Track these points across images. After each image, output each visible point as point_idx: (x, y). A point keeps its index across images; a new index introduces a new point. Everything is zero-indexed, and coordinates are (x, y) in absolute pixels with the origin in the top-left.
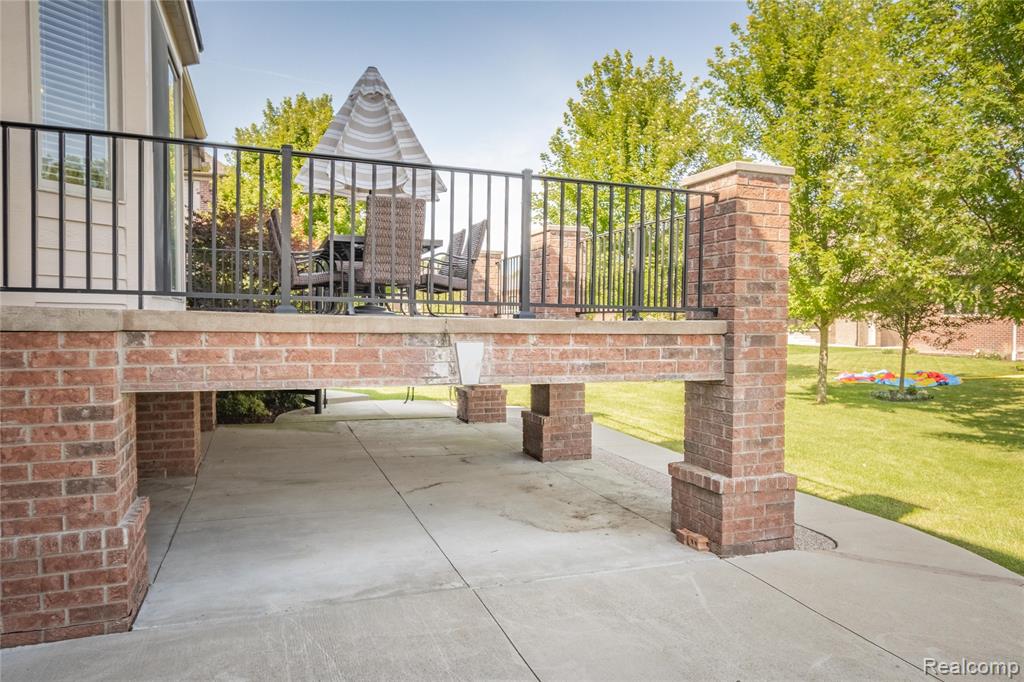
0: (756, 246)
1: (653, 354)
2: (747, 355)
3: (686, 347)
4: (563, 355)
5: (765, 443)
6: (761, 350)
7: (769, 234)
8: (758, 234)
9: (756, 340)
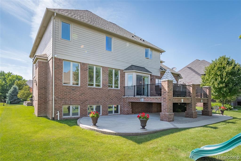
0: (164, 88)
1: (155, 100)
2: (163, 100)
3: (158, 99)
4: (148, 100)
5: (165, 109)
6: (164, 99)
7: (165, 87)
8: (164, 87)
9: (164, 98)
